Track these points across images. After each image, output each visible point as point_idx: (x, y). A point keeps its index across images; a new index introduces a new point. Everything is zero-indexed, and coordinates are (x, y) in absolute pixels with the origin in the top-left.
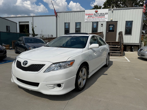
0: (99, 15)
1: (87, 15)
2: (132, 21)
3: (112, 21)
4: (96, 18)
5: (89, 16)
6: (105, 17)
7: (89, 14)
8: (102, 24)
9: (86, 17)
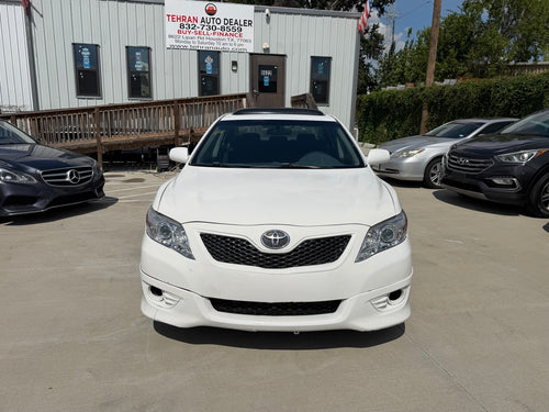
0: (222, 24)
1: (173, 18)
2: (330, 58)
3: (266, 53)
4: (212, 36)
5: (182, 26)
6: (244, 37)
7: (184, 18)
8: (235, 63)
9: (172, 28)
